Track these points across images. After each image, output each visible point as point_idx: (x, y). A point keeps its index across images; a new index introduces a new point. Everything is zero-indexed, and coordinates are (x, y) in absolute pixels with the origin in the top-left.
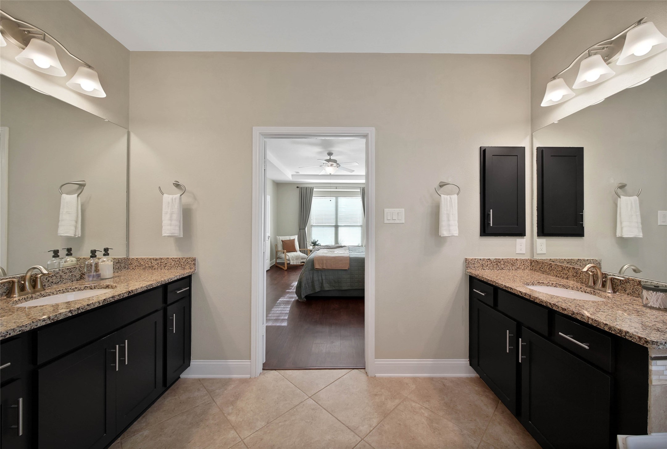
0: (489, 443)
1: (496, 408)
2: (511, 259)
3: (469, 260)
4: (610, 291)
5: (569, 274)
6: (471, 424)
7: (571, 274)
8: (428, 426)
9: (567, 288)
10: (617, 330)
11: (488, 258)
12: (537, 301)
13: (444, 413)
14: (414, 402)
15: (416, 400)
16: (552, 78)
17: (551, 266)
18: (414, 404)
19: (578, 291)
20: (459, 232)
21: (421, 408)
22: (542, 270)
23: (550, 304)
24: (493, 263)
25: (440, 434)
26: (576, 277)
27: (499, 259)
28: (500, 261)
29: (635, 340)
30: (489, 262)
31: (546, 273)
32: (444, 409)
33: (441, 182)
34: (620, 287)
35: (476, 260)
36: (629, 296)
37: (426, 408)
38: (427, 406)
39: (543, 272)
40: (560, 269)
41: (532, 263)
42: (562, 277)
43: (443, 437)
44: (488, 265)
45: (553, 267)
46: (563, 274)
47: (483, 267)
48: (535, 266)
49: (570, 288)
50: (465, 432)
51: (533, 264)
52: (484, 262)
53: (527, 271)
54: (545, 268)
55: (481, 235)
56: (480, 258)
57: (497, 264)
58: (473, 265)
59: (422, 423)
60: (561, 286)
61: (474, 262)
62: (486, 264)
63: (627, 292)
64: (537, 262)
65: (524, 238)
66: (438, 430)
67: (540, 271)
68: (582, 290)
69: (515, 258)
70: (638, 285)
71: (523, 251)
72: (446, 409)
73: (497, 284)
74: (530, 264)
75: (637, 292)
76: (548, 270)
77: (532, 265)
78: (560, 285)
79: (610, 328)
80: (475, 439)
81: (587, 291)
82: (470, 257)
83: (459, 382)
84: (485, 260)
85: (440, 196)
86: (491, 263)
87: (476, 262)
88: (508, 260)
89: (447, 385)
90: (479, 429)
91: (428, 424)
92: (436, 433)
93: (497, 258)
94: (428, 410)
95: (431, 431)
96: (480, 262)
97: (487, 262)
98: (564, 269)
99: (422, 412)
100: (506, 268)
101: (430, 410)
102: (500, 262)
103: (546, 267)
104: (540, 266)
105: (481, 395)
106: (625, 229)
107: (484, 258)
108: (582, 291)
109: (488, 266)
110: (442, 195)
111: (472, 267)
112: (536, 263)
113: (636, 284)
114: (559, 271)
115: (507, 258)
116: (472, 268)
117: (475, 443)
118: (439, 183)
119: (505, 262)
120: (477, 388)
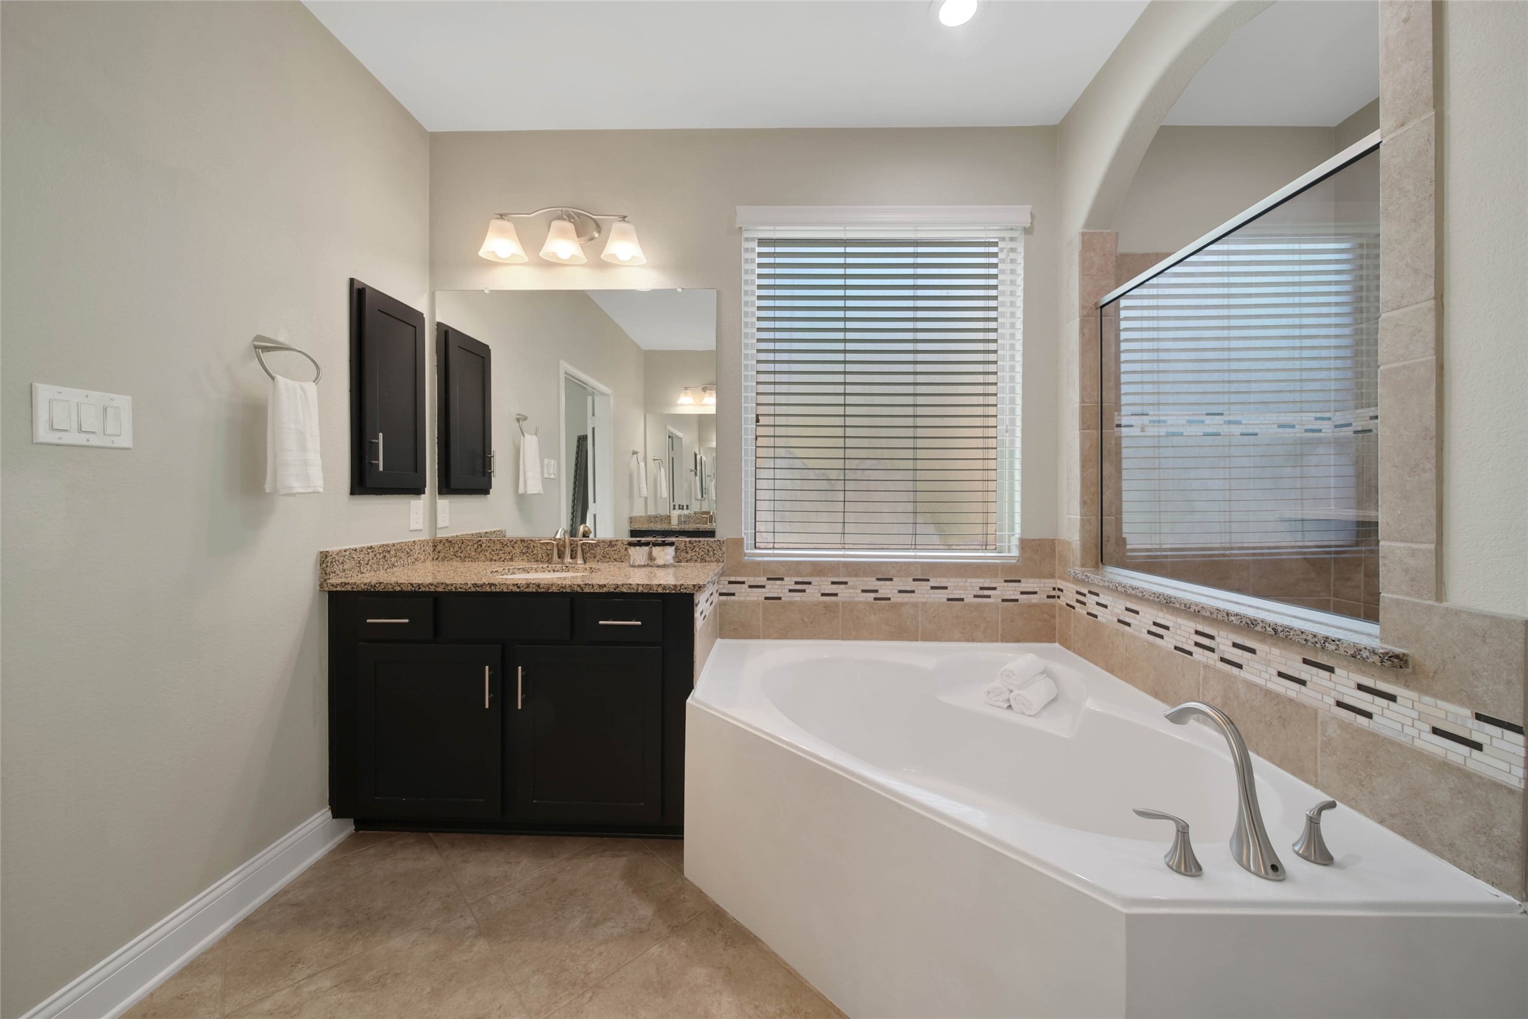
0: (482, 898)
1: (437, 847)
2: (406, 542)
3: (334, 555)
4: (580, 562)
5: (514, 551)
6: (429, 904)
7: (518, 551)
8: (359, 993)
9: (528, 572)
10: (671, 587)
11: (369, 545)
12: (554, 589)
13: (361, 942)
14: (261, 1000)
15: (261, 993)
16: (498, 214)
17: (481, 545)
18: (267, 1005)
19: (544, 571)
20: (324, 484)
21: (297, 988)
22: (461, 555)
23: (579, 586)
24: (378, 555)
25: (397, 975)
26: (528, 555)
27: (387, 545)
28: (389, 549)
29: (689, 590)
30: (371, 553)
31: (470, 559)
32: (354, 937)
33: (259, 338)
34: (588, 555)
35: (348, 553)
36: (599, 563)
37: (308, 978)
38: (309, 972)
39: (463, 560)
40: (499, 546)
41: (436, 546)
42: (502, 559)
43: (409, 971)
44: (369, 560)
45: (484, 545)
46: (504, 553)
47: (360, 567)
48: (443, 551)
49: (534, 571)
50: (434, 923)
51: (439, 547)
52: (362, 556)
53: (428, 563)
54: (468, 551)
55: (353, 493)
56: (353, 547)
57: (385, 556)
58: (341, 566)
59: (340, 1004)
60: (520, 571)
61: (342, 558)
62: (366, 559)
63: (597, 559)
64: (450, 542)
65: (420, 498)
66: (387, 974)
67: (457, 557)
68: (549, 569)
69: (412, 540)
70: (609, 546)
71: (420, 526)
72: (356, 932)
73: (449, 588)
74: (432, 549)
75: (608, 556)
76: (473, 554)
77: (437, 550)
78: (520, 569)
79: (664, 588)
80: (459, 914)
81: (556, 569)
82: (333, 548)
83: (324, 873)
84: (364, 550)
85: (273, 378)
86: (375, 555)
87: (347, 557)
88: (402, 544)
89: (302, 898)
90: (448, 896)
91: (355, 991)
92: (389, 981)
93: (384, 543)
94: (320, 975)
95: (375, 991)
96: (354, 556)
97: (368, 554)
98: (506, 545)
99: (310, 992)
100: (399, 563)
101: (324, 968)
102: (389, 552)
103: (469, 548)
104: (456, 548)
105: (392, 855)
106: (530, 482)
107: (363, 545)
108: (549, 571)
109: (370, 564)
110: (279, 378)
111: (339, 573)
112: (447, 545)
113: (607, 546)
114: (497, 549)
115: (400, 541)
116: (338, 575)
117: (465, 919)
118: (252, 338)
119: (397, 549)
120: (372, 851)
